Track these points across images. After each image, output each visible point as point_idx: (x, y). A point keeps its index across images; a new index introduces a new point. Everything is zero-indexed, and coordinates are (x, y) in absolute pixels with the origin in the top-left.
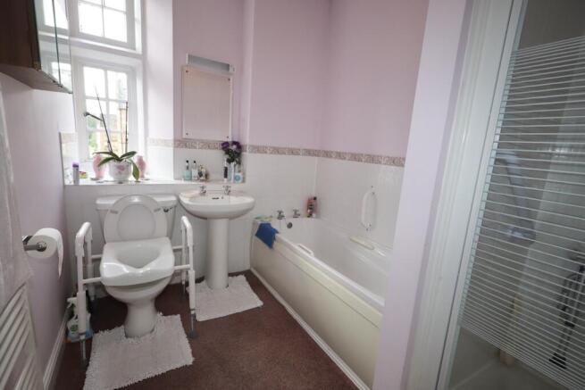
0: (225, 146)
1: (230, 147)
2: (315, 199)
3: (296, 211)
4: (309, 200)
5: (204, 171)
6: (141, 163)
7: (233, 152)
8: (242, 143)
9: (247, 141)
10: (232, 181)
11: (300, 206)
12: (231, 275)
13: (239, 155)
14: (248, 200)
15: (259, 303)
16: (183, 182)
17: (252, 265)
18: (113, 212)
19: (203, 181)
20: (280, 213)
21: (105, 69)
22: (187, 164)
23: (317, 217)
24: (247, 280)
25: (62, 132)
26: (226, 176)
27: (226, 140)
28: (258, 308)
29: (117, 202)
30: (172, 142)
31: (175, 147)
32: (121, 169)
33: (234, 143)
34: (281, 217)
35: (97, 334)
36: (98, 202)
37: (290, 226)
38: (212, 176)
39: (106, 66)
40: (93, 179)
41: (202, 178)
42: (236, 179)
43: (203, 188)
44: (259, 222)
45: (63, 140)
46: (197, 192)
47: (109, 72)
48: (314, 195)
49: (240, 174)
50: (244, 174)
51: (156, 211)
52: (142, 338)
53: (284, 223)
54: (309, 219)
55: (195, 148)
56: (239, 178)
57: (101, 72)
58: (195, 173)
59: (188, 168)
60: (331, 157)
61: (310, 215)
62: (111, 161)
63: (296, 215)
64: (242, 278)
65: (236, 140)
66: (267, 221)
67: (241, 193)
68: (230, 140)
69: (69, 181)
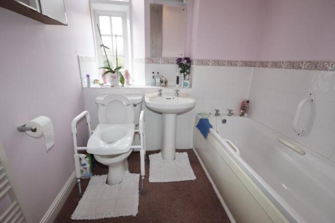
0: (179, 61)
1: (183, 62)
2: (248, 102)
3: (230, 111)
4: (243, 102)
5: (163, 79)
6: (127, 74)
7: (185, 65)
8: (191, 59)
9: (194, 57)
10: (182, 87)
11: (235, 107)
12: (178, 151)
13: (189, 67)
14: (190, 101)
15: (193, 178)
16: (150, 87)
17: (194, 145)
18: (103, 105)
19: (163, 86)
20: (217, 111)
21: (110, 16)
22: (153, 75)
23: (248, 117)
24: (189, 157)
25: (79, 56)
26: (178, 83)
27: (180, 57)
28: (192, 181)
29: (105, 99)
30: (144, 60)
31: (146, 63)
32: (114, 78)
33: (186, 59)
34: (217, 114)
35: (93, 177)
36: (97, 98)
37: (224, 121)
38: (169, 83)
39: (110, 14)
40: (100, 84)
41: (162, 84)
42: (185, 85)
43: (160, 91)
44: (200, 117)
45: (80, 61)
46: (157, 93)
47: (112, 18)
48: (247, 99)
49: (188, 82)
50: (191, 82)
51: (128, 105)
52: (113, 186)
53: (219, 119)
54: (241, 117)
55: (159, 63)
56: (187, 85)
57: (108, 18)
58: (158, 80)
59: (154, 77)
60: (267, 66)
61: (242, 115)
62: (109, 73)
63: (230, 113)
64: (186, 154)
65: (187, 56)
66: (205, 117)
67: (187, 95)
68: (183, 57)
69: (85, 85)
